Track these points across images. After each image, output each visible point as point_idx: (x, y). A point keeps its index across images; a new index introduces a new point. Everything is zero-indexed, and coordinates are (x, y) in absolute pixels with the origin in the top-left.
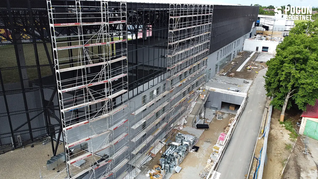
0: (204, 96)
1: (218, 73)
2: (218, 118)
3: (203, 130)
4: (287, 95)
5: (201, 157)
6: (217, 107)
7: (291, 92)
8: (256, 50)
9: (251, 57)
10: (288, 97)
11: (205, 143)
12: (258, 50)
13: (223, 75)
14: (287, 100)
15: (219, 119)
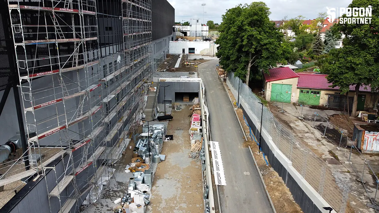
0: (154, 88)
1: (156, 70)
2: (176, 109)
3: (167, 121)
4: (248, 65)
5: (180, 142)
6: (171, 100)
7: (252, 60)
8: (183, 53)
9: (181, 58)
10: (250, 65)
11: (176, 131)
12: (184, 52)
13: (164, 71)
14: (249, 69)
15: (178, 110)
